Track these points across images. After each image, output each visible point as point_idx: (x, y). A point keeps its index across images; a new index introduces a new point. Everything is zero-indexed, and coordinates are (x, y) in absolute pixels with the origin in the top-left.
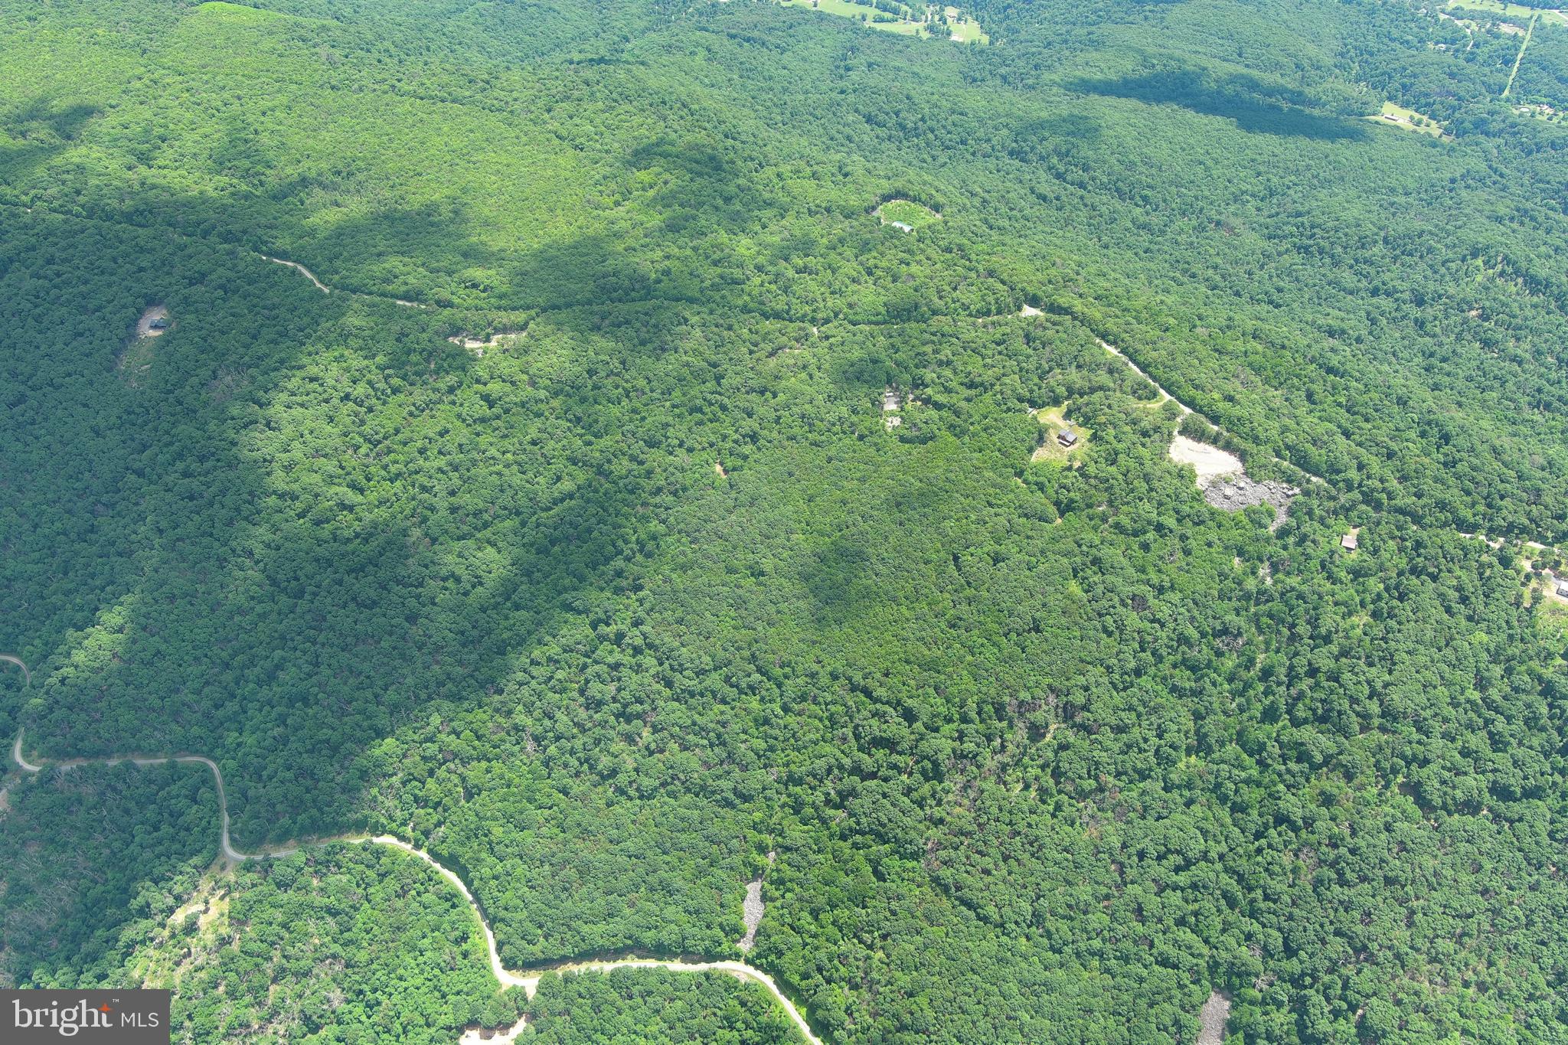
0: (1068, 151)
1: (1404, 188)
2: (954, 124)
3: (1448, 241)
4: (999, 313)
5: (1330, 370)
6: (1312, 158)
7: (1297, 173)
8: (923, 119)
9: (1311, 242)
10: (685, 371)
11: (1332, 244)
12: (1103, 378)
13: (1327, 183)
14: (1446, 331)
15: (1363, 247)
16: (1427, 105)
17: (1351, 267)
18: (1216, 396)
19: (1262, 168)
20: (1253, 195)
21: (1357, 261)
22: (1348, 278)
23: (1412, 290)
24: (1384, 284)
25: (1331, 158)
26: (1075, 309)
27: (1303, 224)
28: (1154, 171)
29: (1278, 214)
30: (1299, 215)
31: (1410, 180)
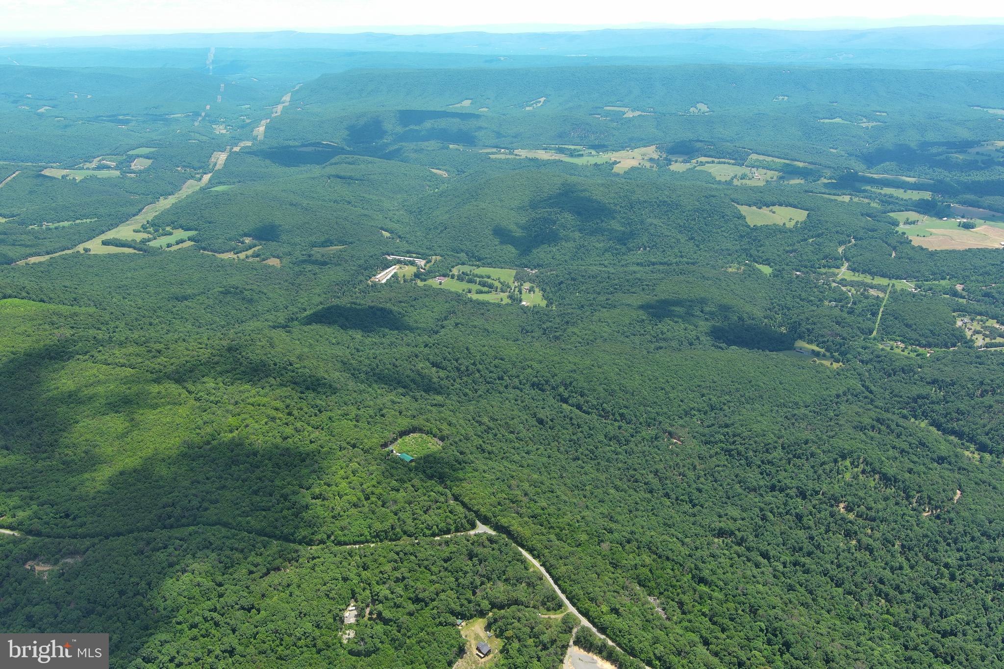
0: (571, 383)
1: (804, 402)
2: (496, 367)
3: (824, 448)
4: (457, 530)
5: (702, 580)
6: (740, 383)
7: (729, 393)
8: (474, 364)
9: (733, 447)
10: (196, 591)
11: (747, 449)
12: (521, 592)
13: (750, 400)
14: (818, 523)
15: (767, 451)
16: (823, 342)
17: (759, 467)
18: (605, 608)
19: (705, 391)
20: (699, 411)
21: (763, 462)
22: (753, 477)
23: (797, 488)
24: (779, 482)
25: (753, 383)
26: (512, 528)
27: (728, 433)
28: (628, 396)
29: (713, 425)
30: (727, 426)
31: (808, 397)
